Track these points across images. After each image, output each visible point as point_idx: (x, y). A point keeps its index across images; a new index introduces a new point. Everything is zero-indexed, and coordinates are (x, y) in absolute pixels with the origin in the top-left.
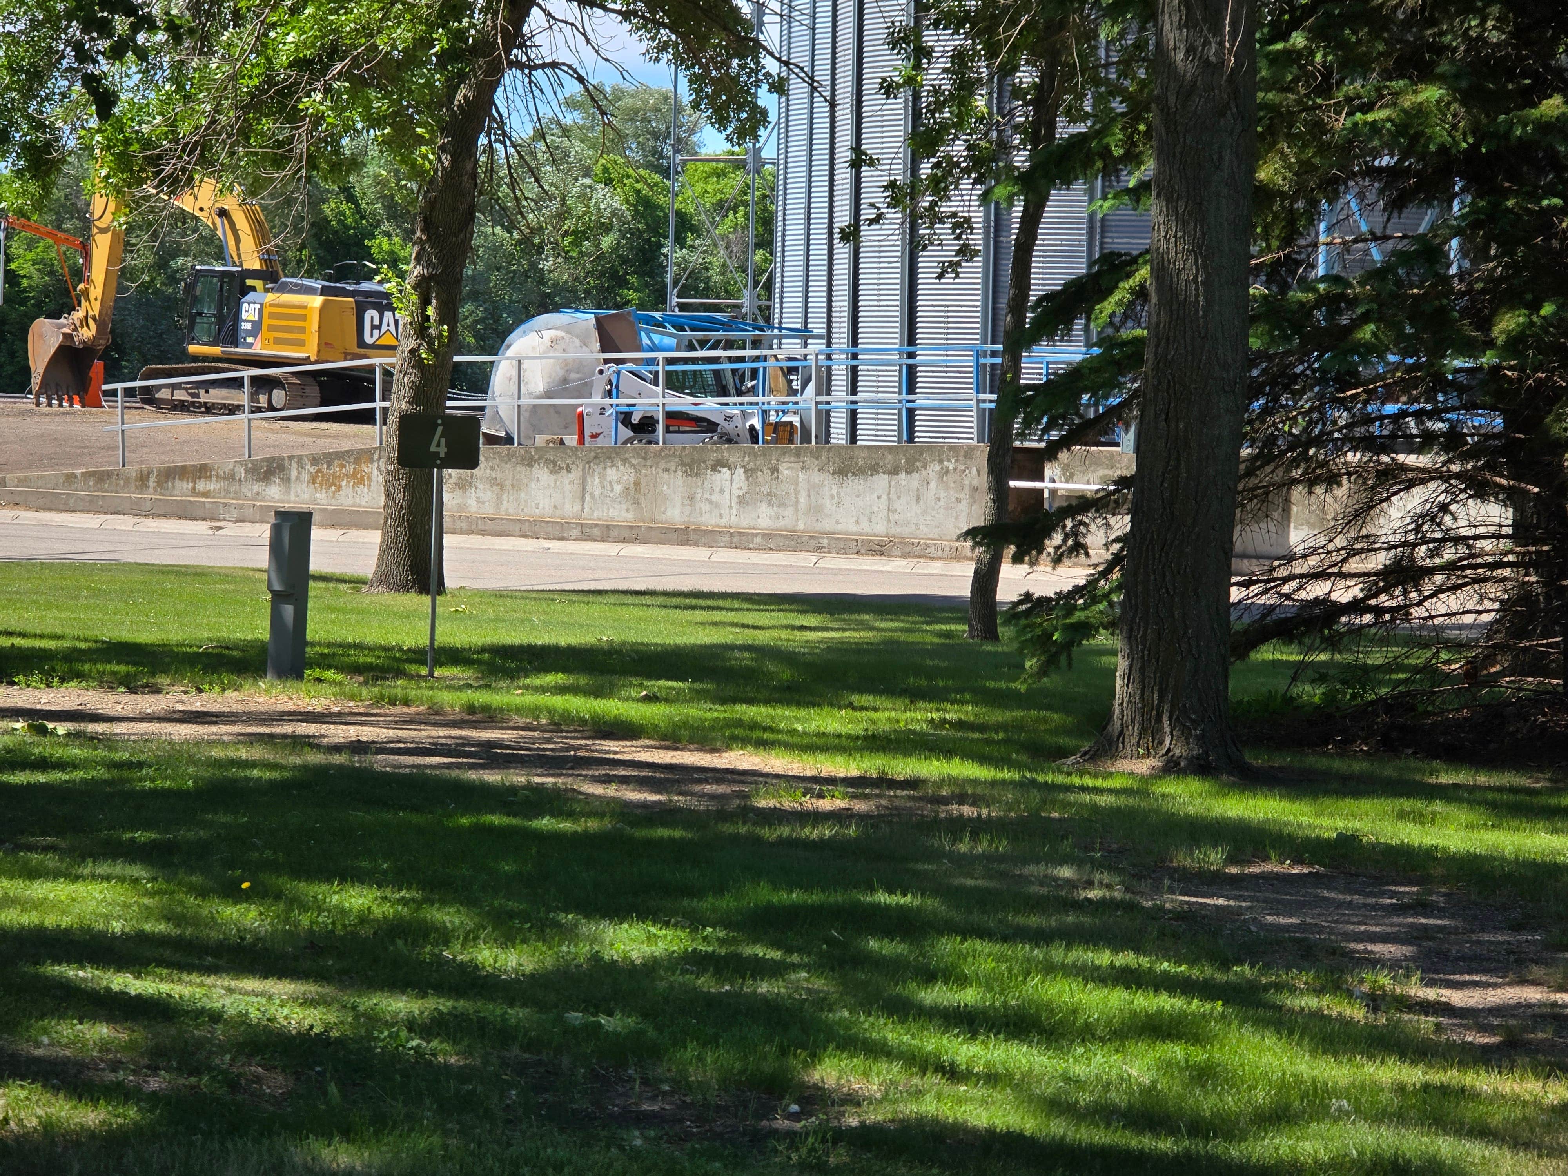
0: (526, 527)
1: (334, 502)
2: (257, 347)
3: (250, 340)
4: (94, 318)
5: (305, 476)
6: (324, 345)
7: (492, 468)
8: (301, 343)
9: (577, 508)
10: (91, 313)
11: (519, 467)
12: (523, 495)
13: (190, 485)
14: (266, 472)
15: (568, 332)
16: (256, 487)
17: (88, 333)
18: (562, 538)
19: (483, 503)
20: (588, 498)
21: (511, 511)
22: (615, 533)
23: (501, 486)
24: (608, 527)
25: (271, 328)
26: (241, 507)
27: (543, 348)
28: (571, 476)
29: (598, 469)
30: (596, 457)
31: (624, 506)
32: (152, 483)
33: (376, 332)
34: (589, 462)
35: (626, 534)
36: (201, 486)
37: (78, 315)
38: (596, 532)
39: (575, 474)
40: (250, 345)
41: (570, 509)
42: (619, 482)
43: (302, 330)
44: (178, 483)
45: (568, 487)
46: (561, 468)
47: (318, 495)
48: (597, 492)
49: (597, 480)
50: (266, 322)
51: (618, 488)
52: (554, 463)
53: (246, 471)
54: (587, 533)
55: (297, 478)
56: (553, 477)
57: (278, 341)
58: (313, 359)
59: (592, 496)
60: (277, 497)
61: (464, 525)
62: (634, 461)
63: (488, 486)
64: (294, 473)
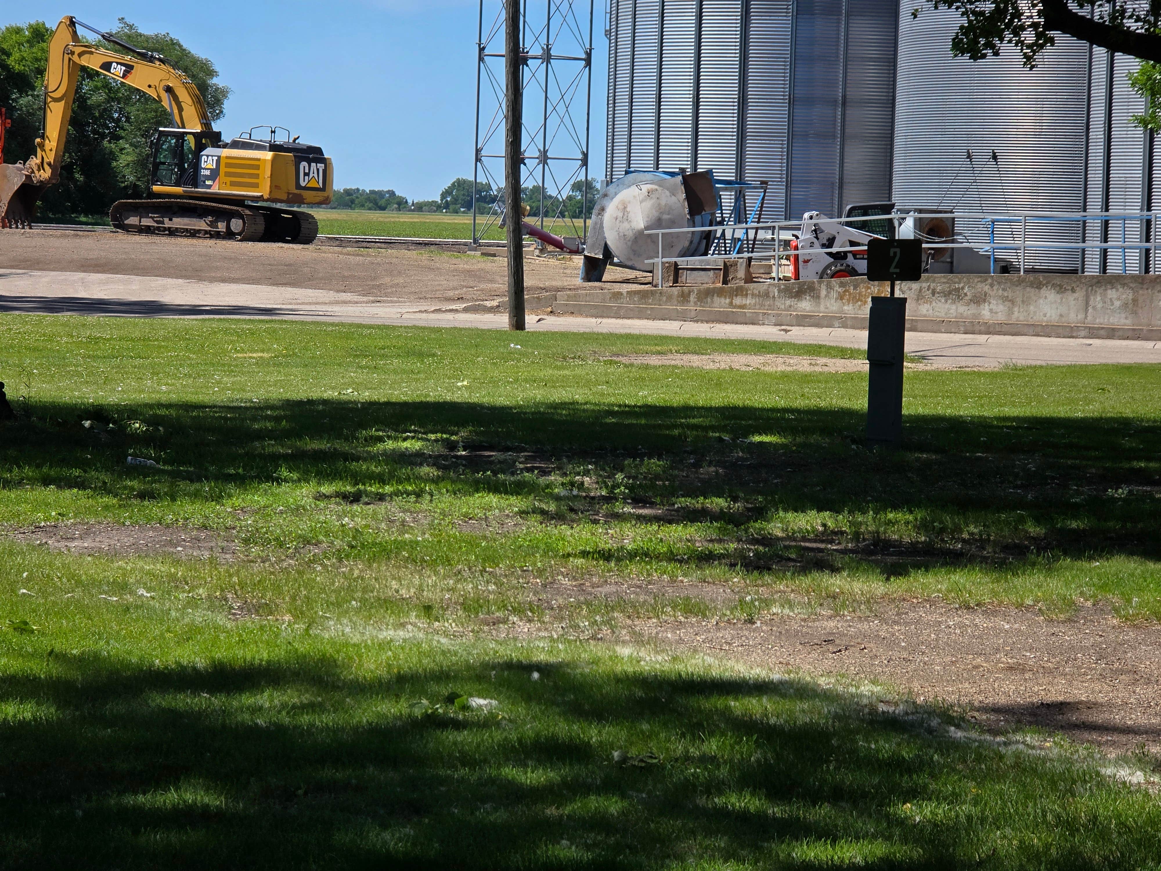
0: (1039, 329)
1: (860, 312)
2: (216, 188)
3: (208, 183)
4: (49, 164)
5: (834, 295)
6: (274, 187)
7: (1004, 290)
8: (256, 186)
9: (1081, 316)
10: (46, 160)
11: (1028, 289)
12: (1032, 308)
13: (728, 301)
14: (797, 292)
15: (660, 186)
16: (788, 302)
17: (46, 174)
18: (1072, 337)
19: (996, 313)
20: (1090, 310)
21: (1021, 318)
22: (1120, 333)
23: (1012, 302)
24: (1113, 329)
25: (228, 174)
26: (779, 315)
27: (641, 197)
28: (1076, 295)
29: (1099, 291)
30: (1098, 282)
31: (1123, 315)
32: (693, 298)
33: (306, 177)
34: (1092, 286)
35: (1130, 334)
36: (738, 301)
37: (34, 161)
38: (1102, 332)
39: (1080, 294)
40: (210, 187)
41: (1074, 317)
42: (1118, 299)
43: (257, 176)
44: (715, 298)
45: (1073, 303)
46: (1066, 289)
47: (845, 308)
48: (1099, 306)
49: (1099, 298)
50: (223, 169)
51: (1117, 303)
52: (1061, 287)
53: (779, 291)
54: (1093, 333)
55: (826, 296)
56: (1059, 296)
57: (233, 184)
58: (265, 197)
59: (1094, 308)
60: (808, 308)
61: (983, 328)
62: (1131, 285)
63: (1000, 301)
64: (823, 293)
